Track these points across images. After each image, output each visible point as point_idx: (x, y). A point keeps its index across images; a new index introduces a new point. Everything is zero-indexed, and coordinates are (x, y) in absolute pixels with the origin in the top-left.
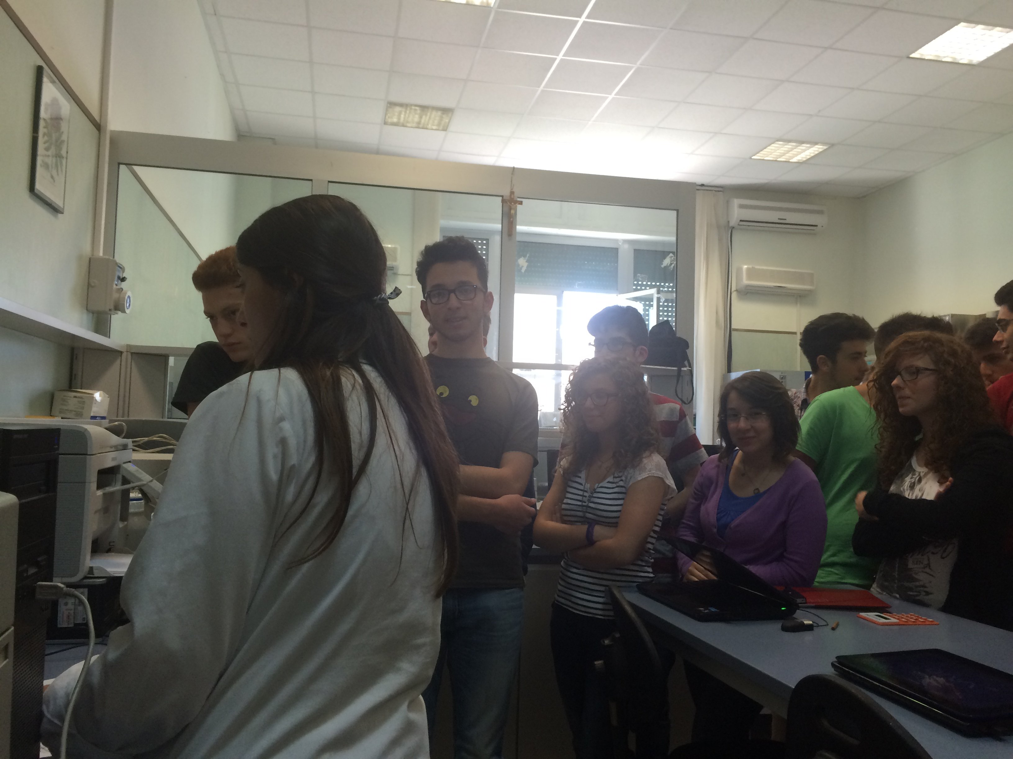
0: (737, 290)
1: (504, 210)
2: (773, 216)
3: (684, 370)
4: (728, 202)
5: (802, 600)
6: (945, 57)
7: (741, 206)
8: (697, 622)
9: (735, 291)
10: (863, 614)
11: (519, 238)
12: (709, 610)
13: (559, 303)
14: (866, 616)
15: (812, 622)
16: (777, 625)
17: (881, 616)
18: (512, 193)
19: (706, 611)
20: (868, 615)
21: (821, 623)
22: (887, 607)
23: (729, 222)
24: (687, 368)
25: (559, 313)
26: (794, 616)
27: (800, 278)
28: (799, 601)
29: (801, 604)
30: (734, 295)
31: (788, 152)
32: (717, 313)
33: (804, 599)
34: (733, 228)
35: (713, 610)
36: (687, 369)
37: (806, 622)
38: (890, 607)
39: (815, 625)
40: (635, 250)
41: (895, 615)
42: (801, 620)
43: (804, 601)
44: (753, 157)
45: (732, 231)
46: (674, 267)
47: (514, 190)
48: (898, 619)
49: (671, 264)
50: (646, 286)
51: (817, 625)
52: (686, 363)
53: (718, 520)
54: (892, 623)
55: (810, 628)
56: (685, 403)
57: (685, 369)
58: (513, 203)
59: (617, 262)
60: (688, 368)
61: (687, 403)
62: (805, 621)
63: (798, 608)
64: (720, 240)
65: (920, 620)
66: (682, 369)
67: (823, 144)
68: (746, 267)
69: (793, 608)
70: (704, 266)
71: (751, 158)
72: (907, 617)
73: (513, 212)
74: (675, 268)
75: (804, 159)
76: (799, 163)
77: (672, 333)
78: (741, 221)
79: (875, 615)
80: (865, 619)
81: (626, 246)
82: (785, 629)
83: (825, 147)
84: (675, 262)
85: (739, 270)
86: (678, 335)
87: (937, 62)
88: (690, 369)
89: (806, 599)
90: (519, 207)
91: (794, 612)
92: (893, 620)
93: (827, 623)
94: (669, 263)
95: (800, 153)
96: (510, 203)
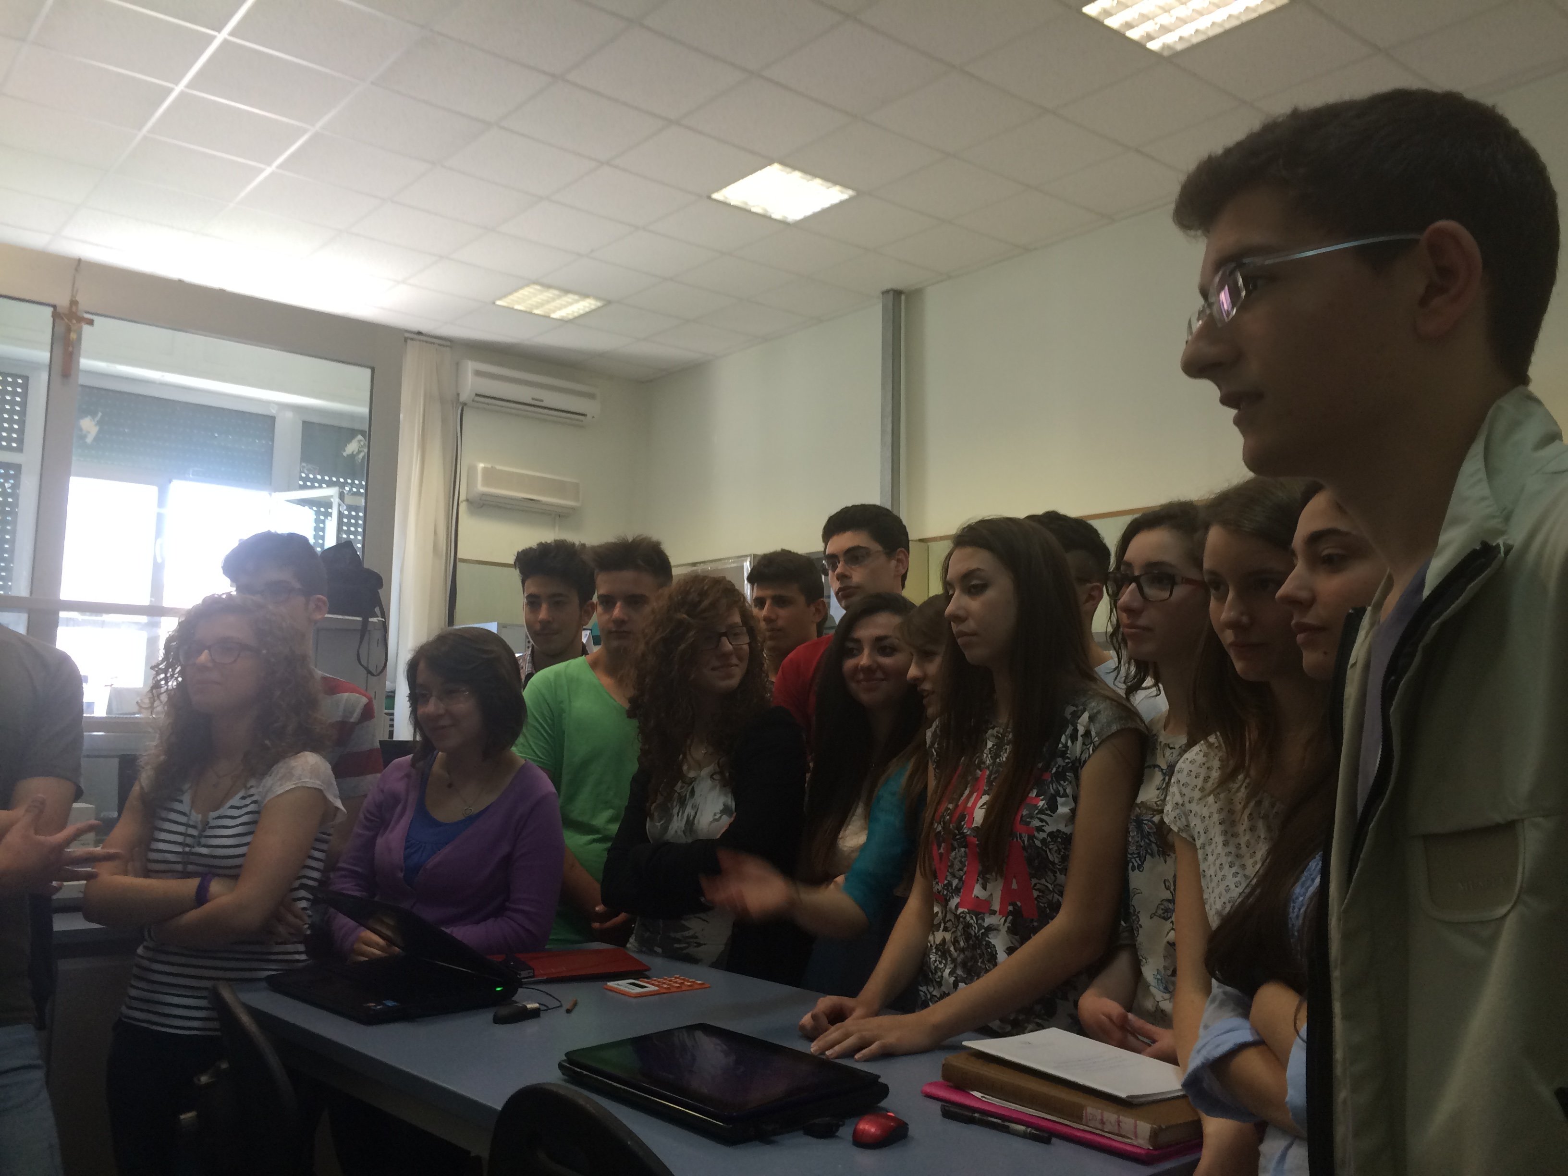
0: (467, 500)
1: (56, 329)
2: (525, 394)
3: (373, 622)
4: (457, 364)
5: (529, 973)
6: (754, 206)
7: (478, 373)
8: (362, 1027)
9: (464, 501)
10: (611, 984)
11: (82, 380)
12: (384, 1004)
13: (161, 502)
14: (616, 986)
15: (539, 1004)
16: (488, 1016)
17: (635, 983)
18: (74, 303)
19: (378, 1007)
20: (618, 984)
21: (553, 1003)
22: (646, 970)
23: (458, 395)
24: (378, 618)
25: (160, 518)
26: (514, 998)
27: (560, 488)
28: (524, 974)
29: (527, 978)
30: (463, 507)
31: (548, 302)
32: (435, 533)
33: (532, 971)
34: (465, 404)
35: (390, 1003)
36: (378, 620)
37: (529, 1006)
38: (648, 969)
39: (543, 1008)
40: (304, 422)
41: (655, 980)
42: (524, 1003)
43: (531, 974)
44: (499, 303)
45: (462, 410)
46: (364, 457)
47: (78, 298)
48: (657, 986)
49: (359, 452)
50: (321, 482)
51: (546, 1008)
52: (377, 610)
53: (406, 858)
54: (651, 991)
55: (535, 1014)
56: (373, 675)
57: (375, 620)
58: (74, 321)
59: (272, 440)
60: (380, 619)
61: (375, 674)
62: (529, 1004)
63: (521, 985)
64: (444, 421)
65: (686, 983)
66: (370, 620)
67: (597, 298)
68: (481, 465)
69: (513, 985)
70: (419, 459)
71: (494, 303)
72: (670, 981)
73: (73, 336)
74: (366, 458)
75: (571, 317)
76: (563, 322)
77: (357, 561)
78: (477, 395)
79: (628, 983)
80: (612, 990)
81: (289, 415)
82: (499, 1020)
83: (599, 304)
84: (366, 450)
85: (472, 469)
86: (366, 565)
87: (744, 212)
88: (384, 620)
89: (534, 971)
90: (86, 328)
91: (515, 992)
92: (651, 988)
93: (561, 1004)
94: (356, 451)
95: (565, 306)
96: (68, 320)
